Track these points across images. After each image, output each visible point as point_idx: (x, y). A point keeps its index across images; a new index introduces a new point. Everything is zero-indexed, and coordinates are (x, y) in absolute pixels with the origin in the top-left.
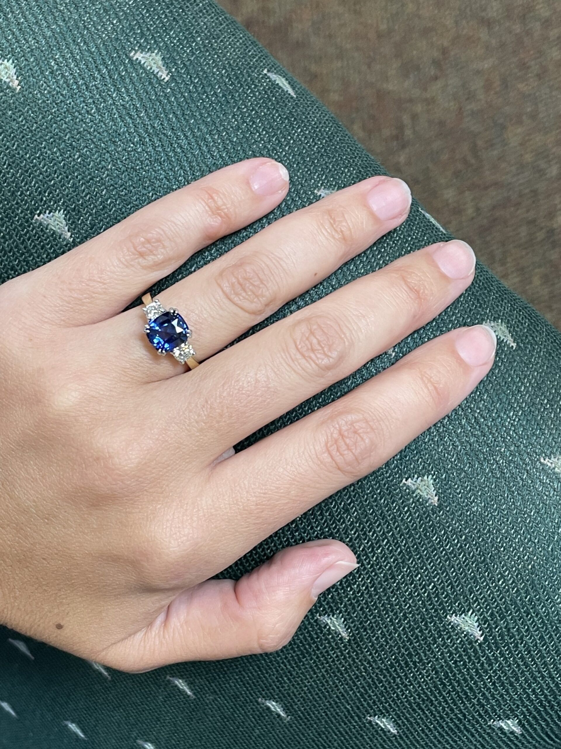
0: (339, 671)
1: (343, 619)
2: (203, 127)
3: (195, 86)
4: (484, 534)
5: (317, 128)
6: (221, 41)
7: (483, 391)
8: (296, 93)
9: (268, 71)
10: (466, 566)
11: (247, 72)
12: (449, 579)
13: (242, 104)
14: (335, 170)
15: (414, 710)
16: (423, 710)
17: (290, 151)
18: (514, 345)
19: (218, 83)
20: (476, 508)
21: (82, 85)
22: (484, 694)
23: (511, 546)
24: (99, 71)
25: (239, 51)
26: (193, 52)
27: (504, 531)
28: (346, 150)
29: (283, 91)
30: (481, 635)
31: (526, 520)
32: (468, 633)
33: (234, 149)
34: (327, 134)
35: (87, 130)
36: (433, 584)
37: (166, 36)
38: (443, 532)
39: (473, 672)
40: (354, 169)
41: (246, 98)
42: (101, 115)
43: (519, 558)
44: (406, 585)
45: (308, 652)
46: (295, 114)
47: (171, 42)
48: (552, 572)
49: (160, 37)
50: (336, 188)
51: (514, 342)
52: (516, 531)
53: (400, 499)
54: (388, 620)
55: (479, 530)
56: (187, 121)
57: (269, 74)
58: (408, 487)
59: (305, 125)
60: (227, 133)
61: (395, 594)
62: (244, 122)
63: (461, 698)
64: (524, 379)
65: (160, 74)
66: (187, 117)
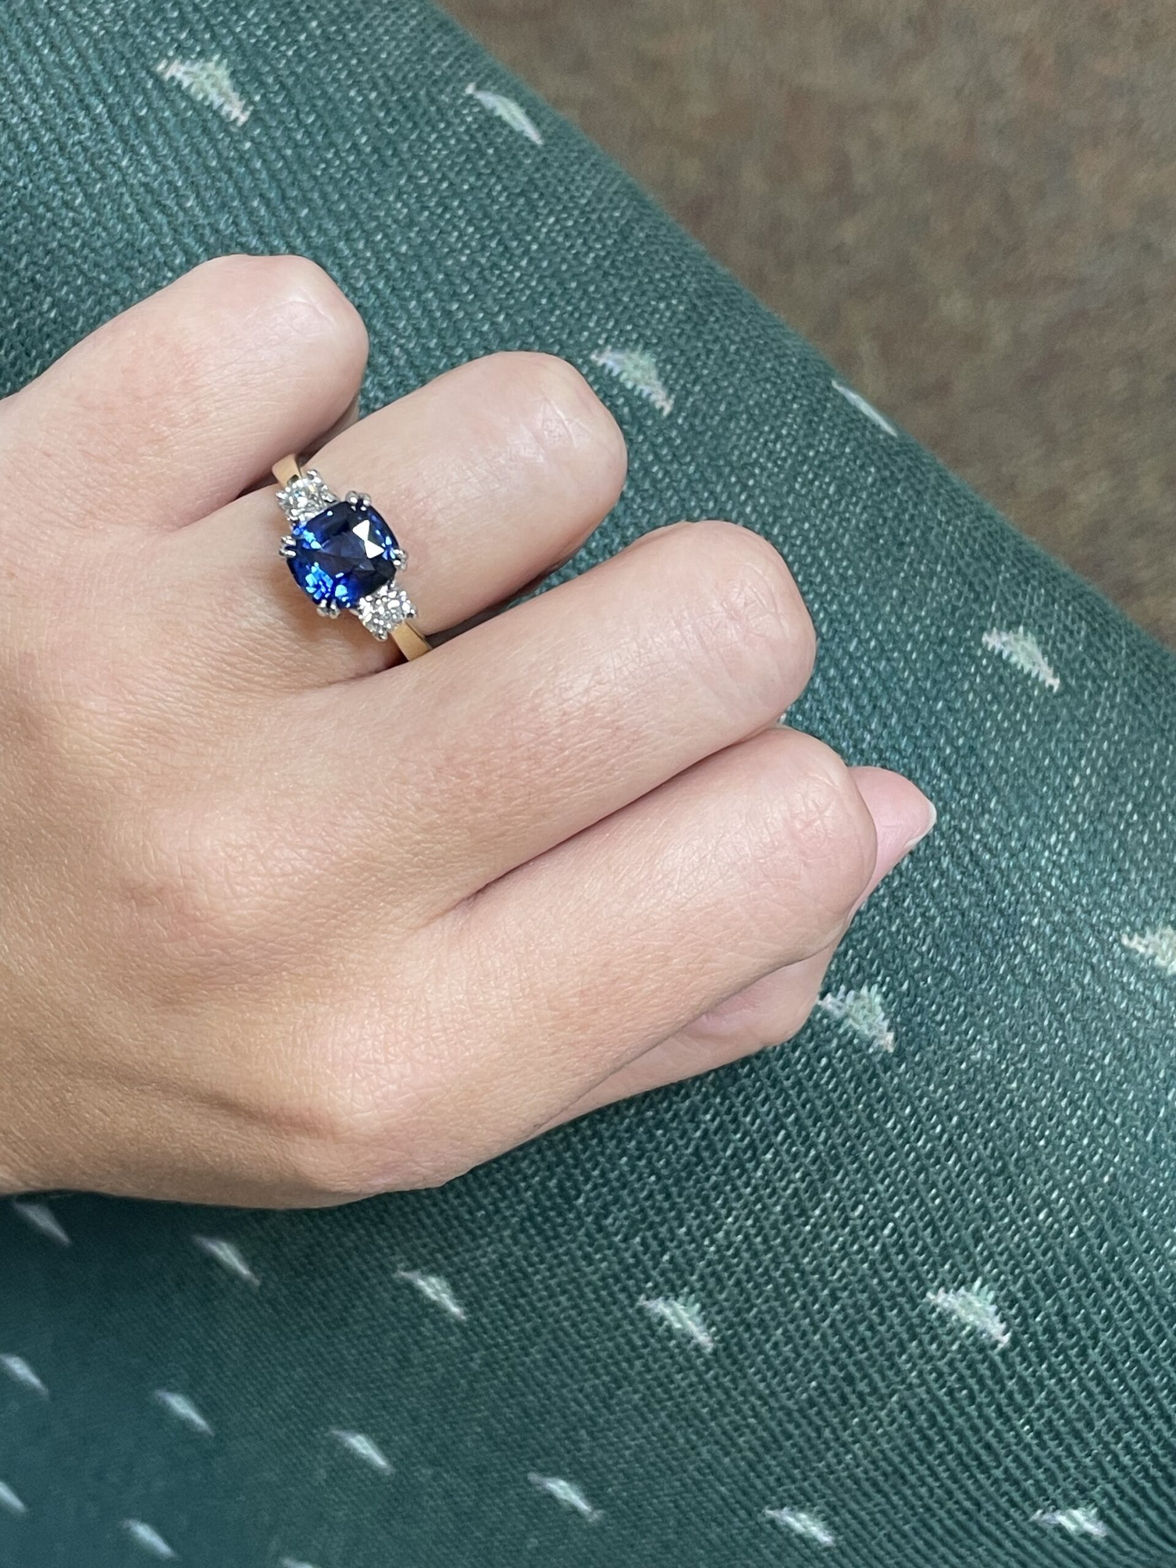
0: (697, 1415)
1: (698, 1306)
2: (329, 225)
3: (308, 134)
4: (1000, 1111)
5: (594, 210)
6: (367, 26)
7: (988, 790)
8: (543, 134)
9: (478, 88)
10: (964, 1182)
11: (428, 93)
12: (927, 1212)
13: (418, 168)
14: (637, 306)
15: (865, 1494)
16: (885, 1495)
17: (532, 269)
18: (1056, 683)
19: (361, 121)
20: (979, 1055)
21: (51, 142)
22: (1017, 1459)
23: (1062, 1134)
24: (87, 109)
25: (408, 46)
26: (300, 56)
27: (1044, 1103)
28: (662, 260)
29: (512, 132)
30: (1005, 1333)
31: (1094, 1075)
32: (974, 1329)
33: (403, 269)
34: (617, 224)
35: (66, 246)
36: (891, 1225)
37: (237, 21)
38: (908, 1110)
39: (991, 1412)
40: (680, 302)
41: (427, 152)
42: (95, 210)
43: (1081, 1160)
44: (833, 1228)
45: (626, 1377)
46: (541, 184)
47: (250, 35)
48: (1156, 1188)
49: (224, 24)
50: (640, 347)
51: (1055, 676)
52: (1070, 1102)
53: (810, 1040)
54: (797, 1304)
55: (989, 1105)
56: (293, 212)
57: (480, 96)
58: (826, 1015)
59: (565, 208)
60: (385, 236)
61: (809, 1250)
62: (425, 208)
63: (967, 1468)
64: (1080, 758)
65: (227, 108)
66: (293, 205)
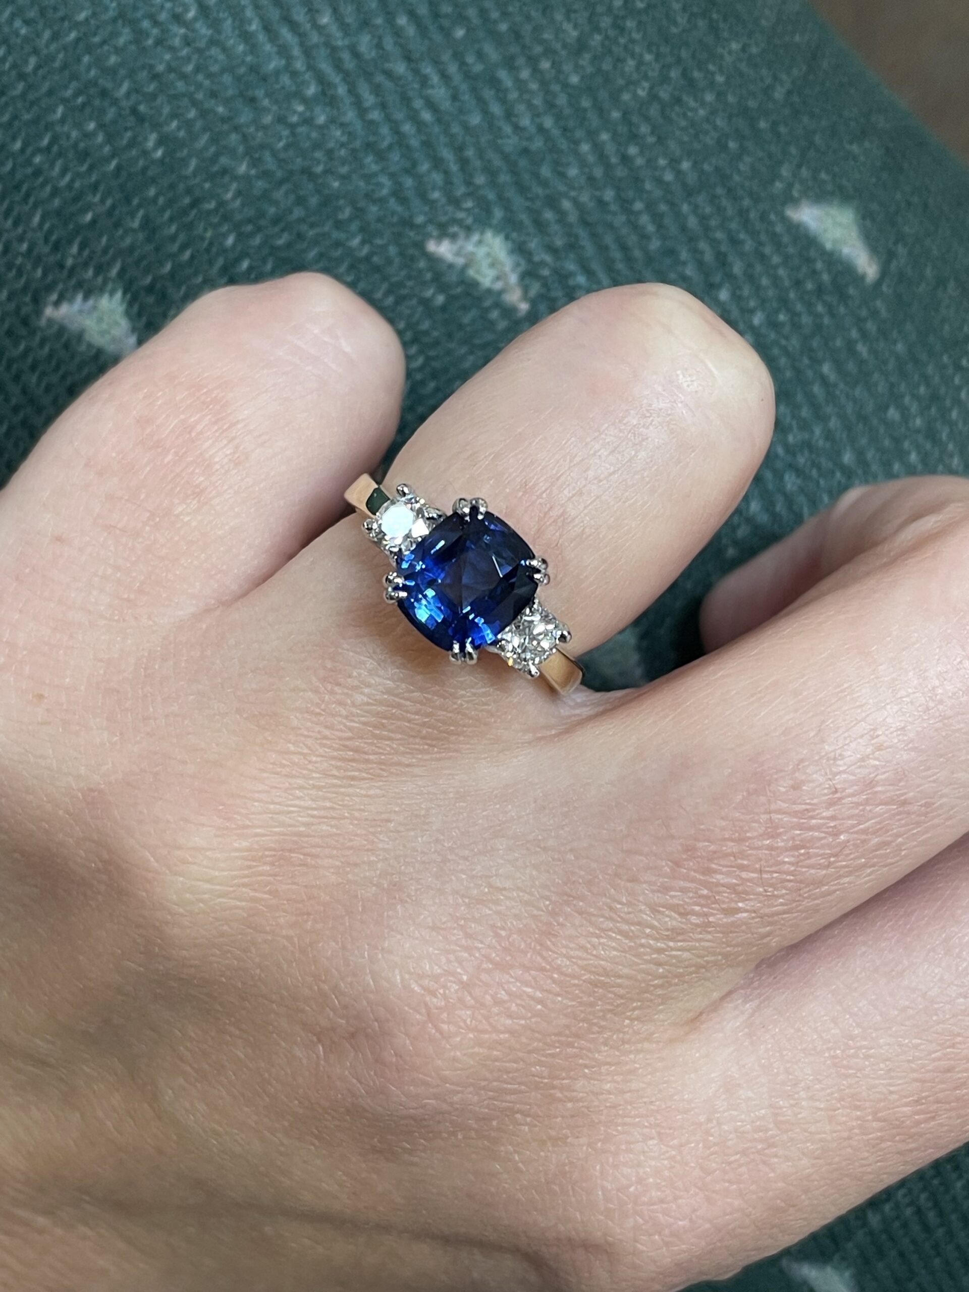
66: (446, 23)
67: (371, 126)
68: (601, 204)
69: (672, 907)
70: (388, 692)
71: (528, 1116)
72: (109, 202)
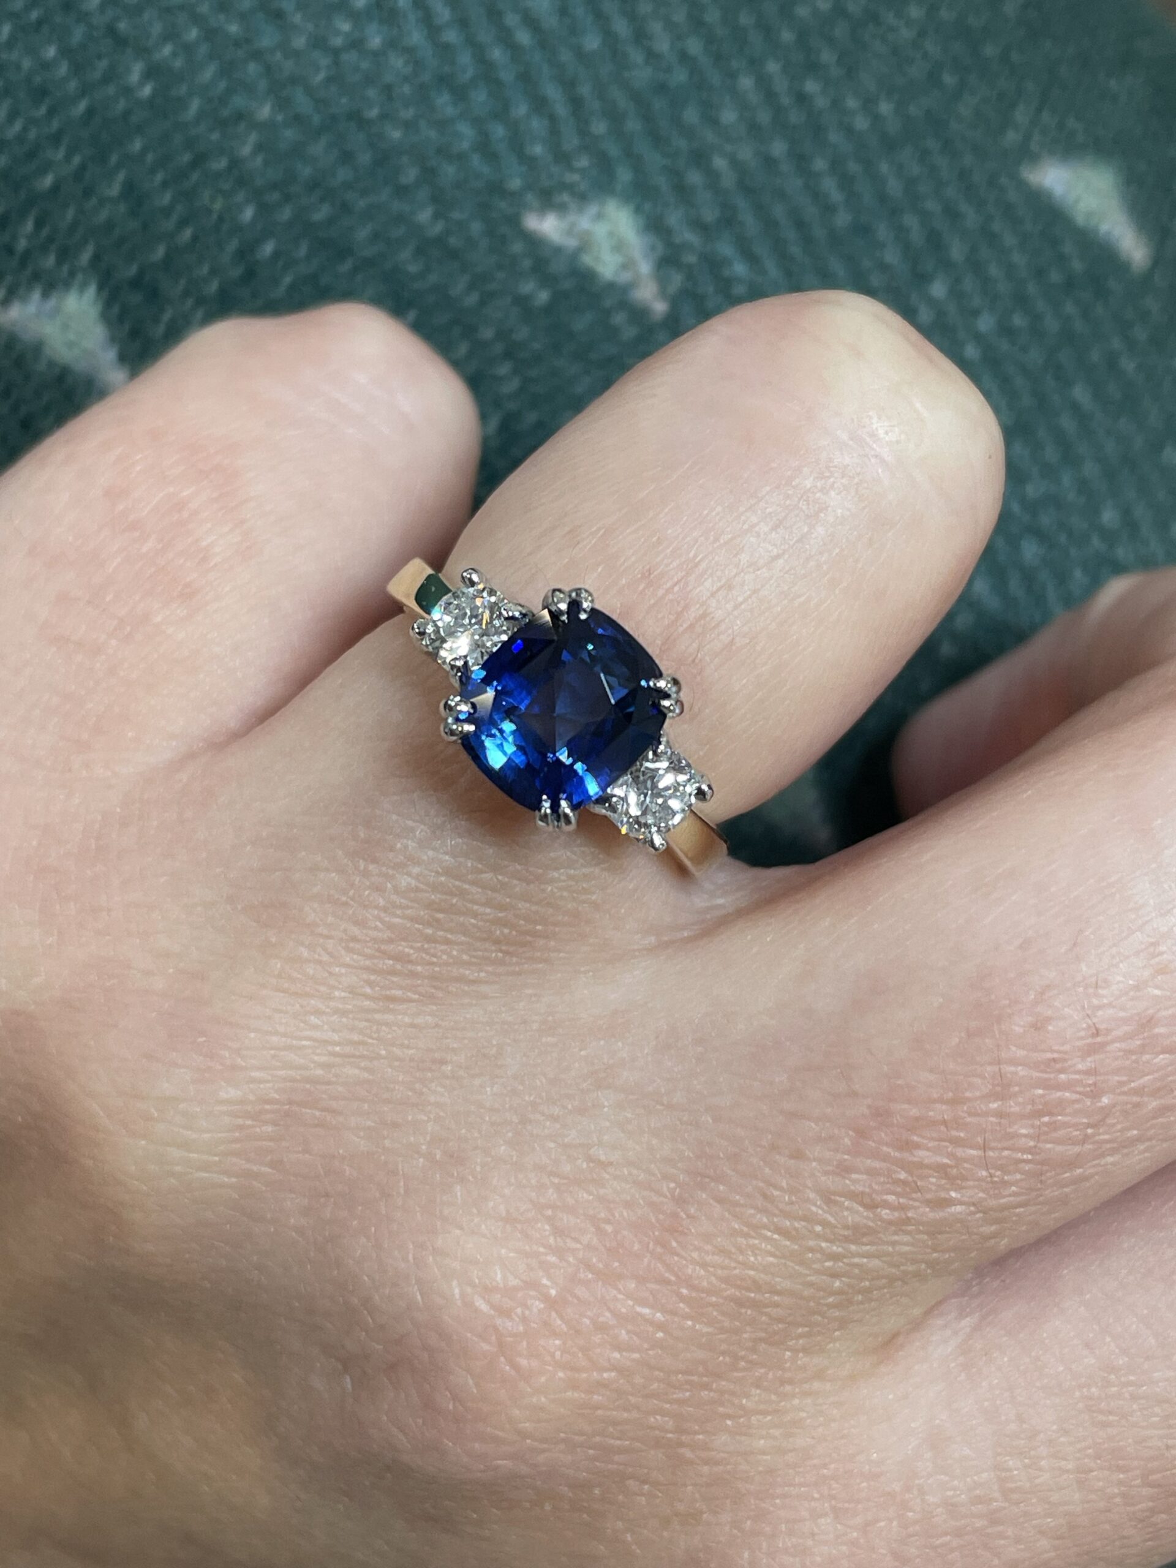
67: (445, 50)
68: (769, 162)
69: (853, 1196)
70: (447, 872)
71: (644, 1482)
72: (77, 160)
